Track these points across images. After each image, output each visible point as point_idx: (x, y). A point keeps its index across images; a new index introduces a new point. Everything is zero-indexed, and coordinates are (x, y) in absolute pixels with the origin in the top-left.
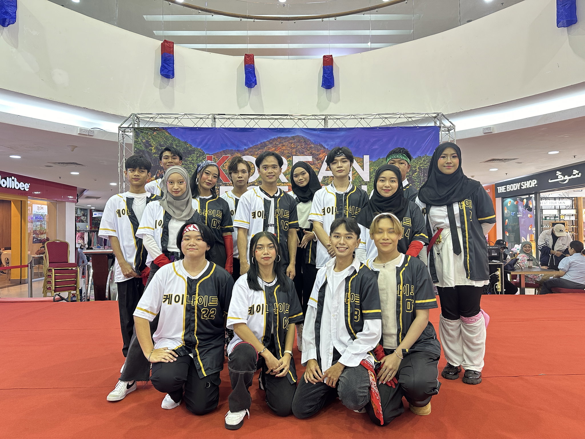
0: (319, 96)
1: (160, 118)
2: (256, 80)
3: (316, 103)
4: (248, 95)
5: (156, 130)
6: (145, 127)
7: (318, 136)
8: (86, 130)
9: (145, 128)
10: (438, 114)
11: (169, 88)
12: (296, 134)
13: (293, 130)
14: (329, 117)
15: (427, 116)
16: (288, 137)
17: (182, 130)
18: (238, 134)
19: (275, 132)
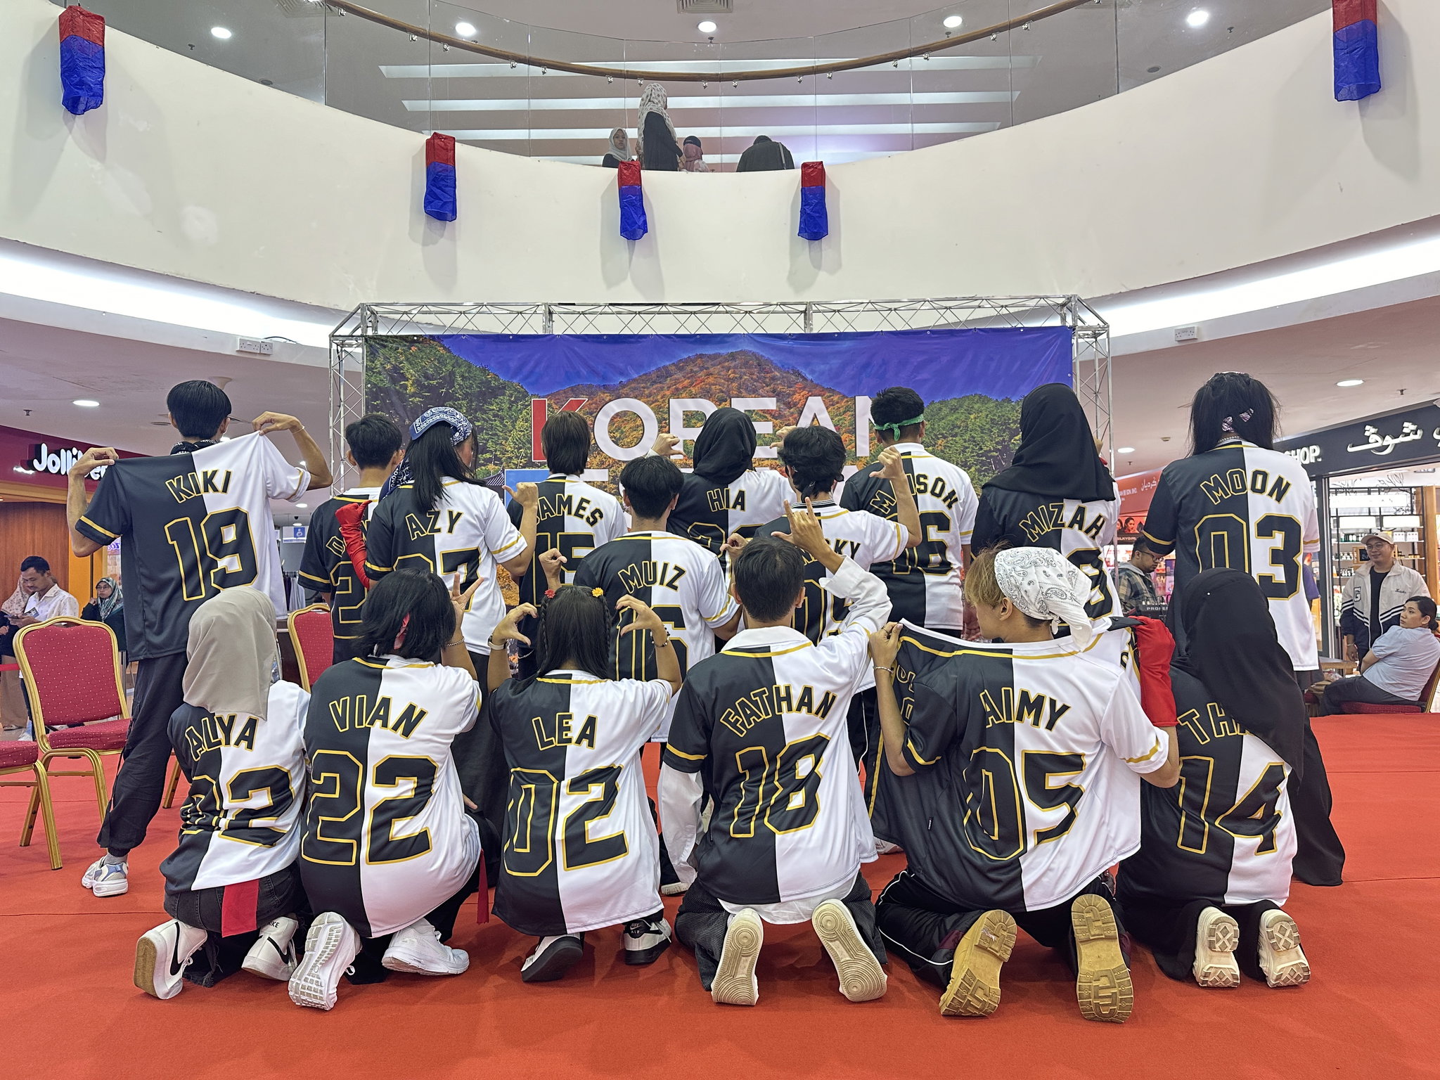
0: (793, 256)
1: (425, 313)
2: (645, 222)
3: (787, 274)
4: (626, 255)
5: (417, 342)
6: (390, 334)
7: (791, 351)
8: (254, 343)
9: (391, 336)
10: (1069, 299)
11: (443, 242)
12: (738, 348)
13: (730, 339)
14: (814, 308)
15: (1042, 302)
16: (719, 355)
17: (476, 341)
18: (606, 349)
19: (691, 343)
